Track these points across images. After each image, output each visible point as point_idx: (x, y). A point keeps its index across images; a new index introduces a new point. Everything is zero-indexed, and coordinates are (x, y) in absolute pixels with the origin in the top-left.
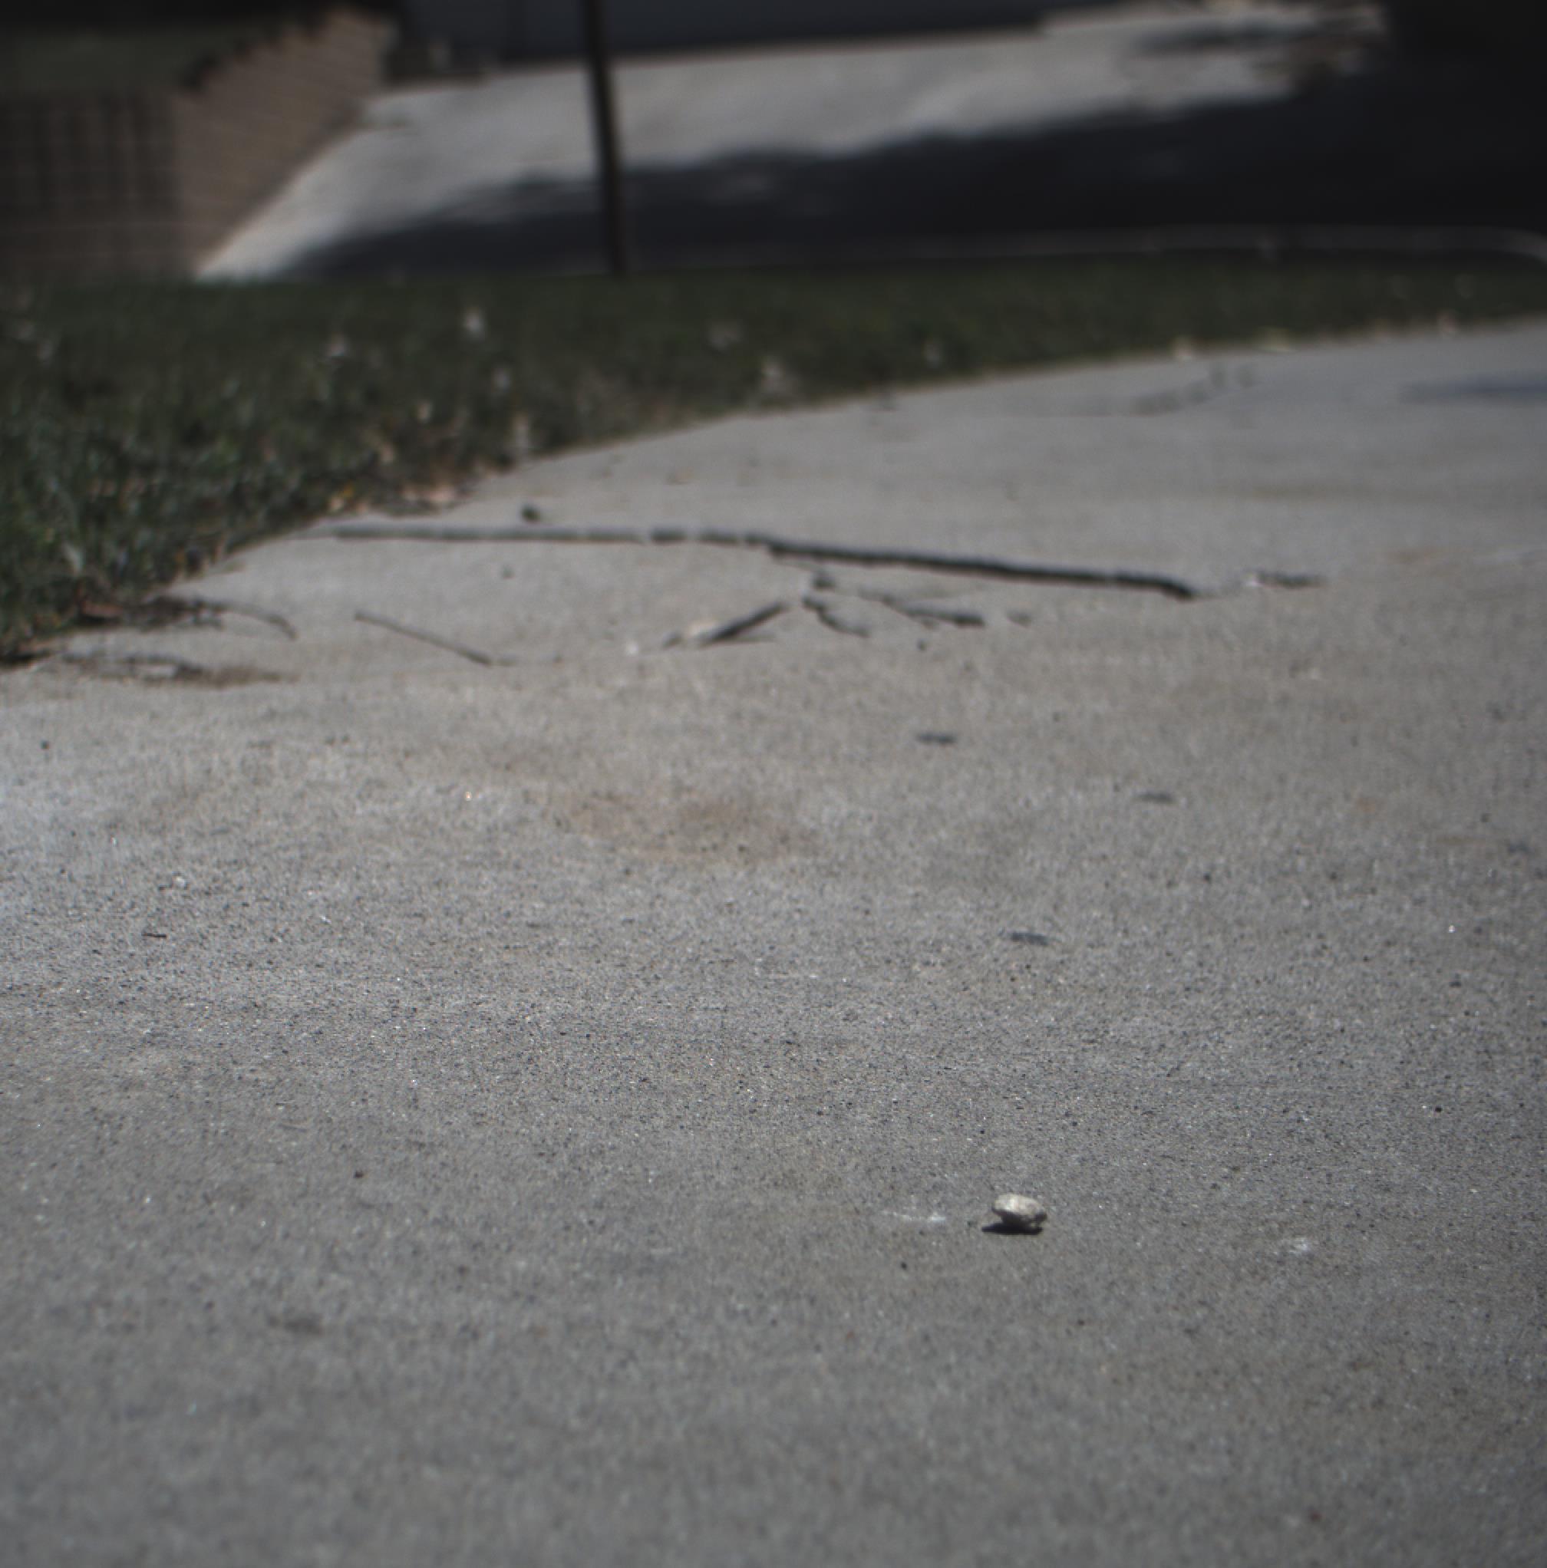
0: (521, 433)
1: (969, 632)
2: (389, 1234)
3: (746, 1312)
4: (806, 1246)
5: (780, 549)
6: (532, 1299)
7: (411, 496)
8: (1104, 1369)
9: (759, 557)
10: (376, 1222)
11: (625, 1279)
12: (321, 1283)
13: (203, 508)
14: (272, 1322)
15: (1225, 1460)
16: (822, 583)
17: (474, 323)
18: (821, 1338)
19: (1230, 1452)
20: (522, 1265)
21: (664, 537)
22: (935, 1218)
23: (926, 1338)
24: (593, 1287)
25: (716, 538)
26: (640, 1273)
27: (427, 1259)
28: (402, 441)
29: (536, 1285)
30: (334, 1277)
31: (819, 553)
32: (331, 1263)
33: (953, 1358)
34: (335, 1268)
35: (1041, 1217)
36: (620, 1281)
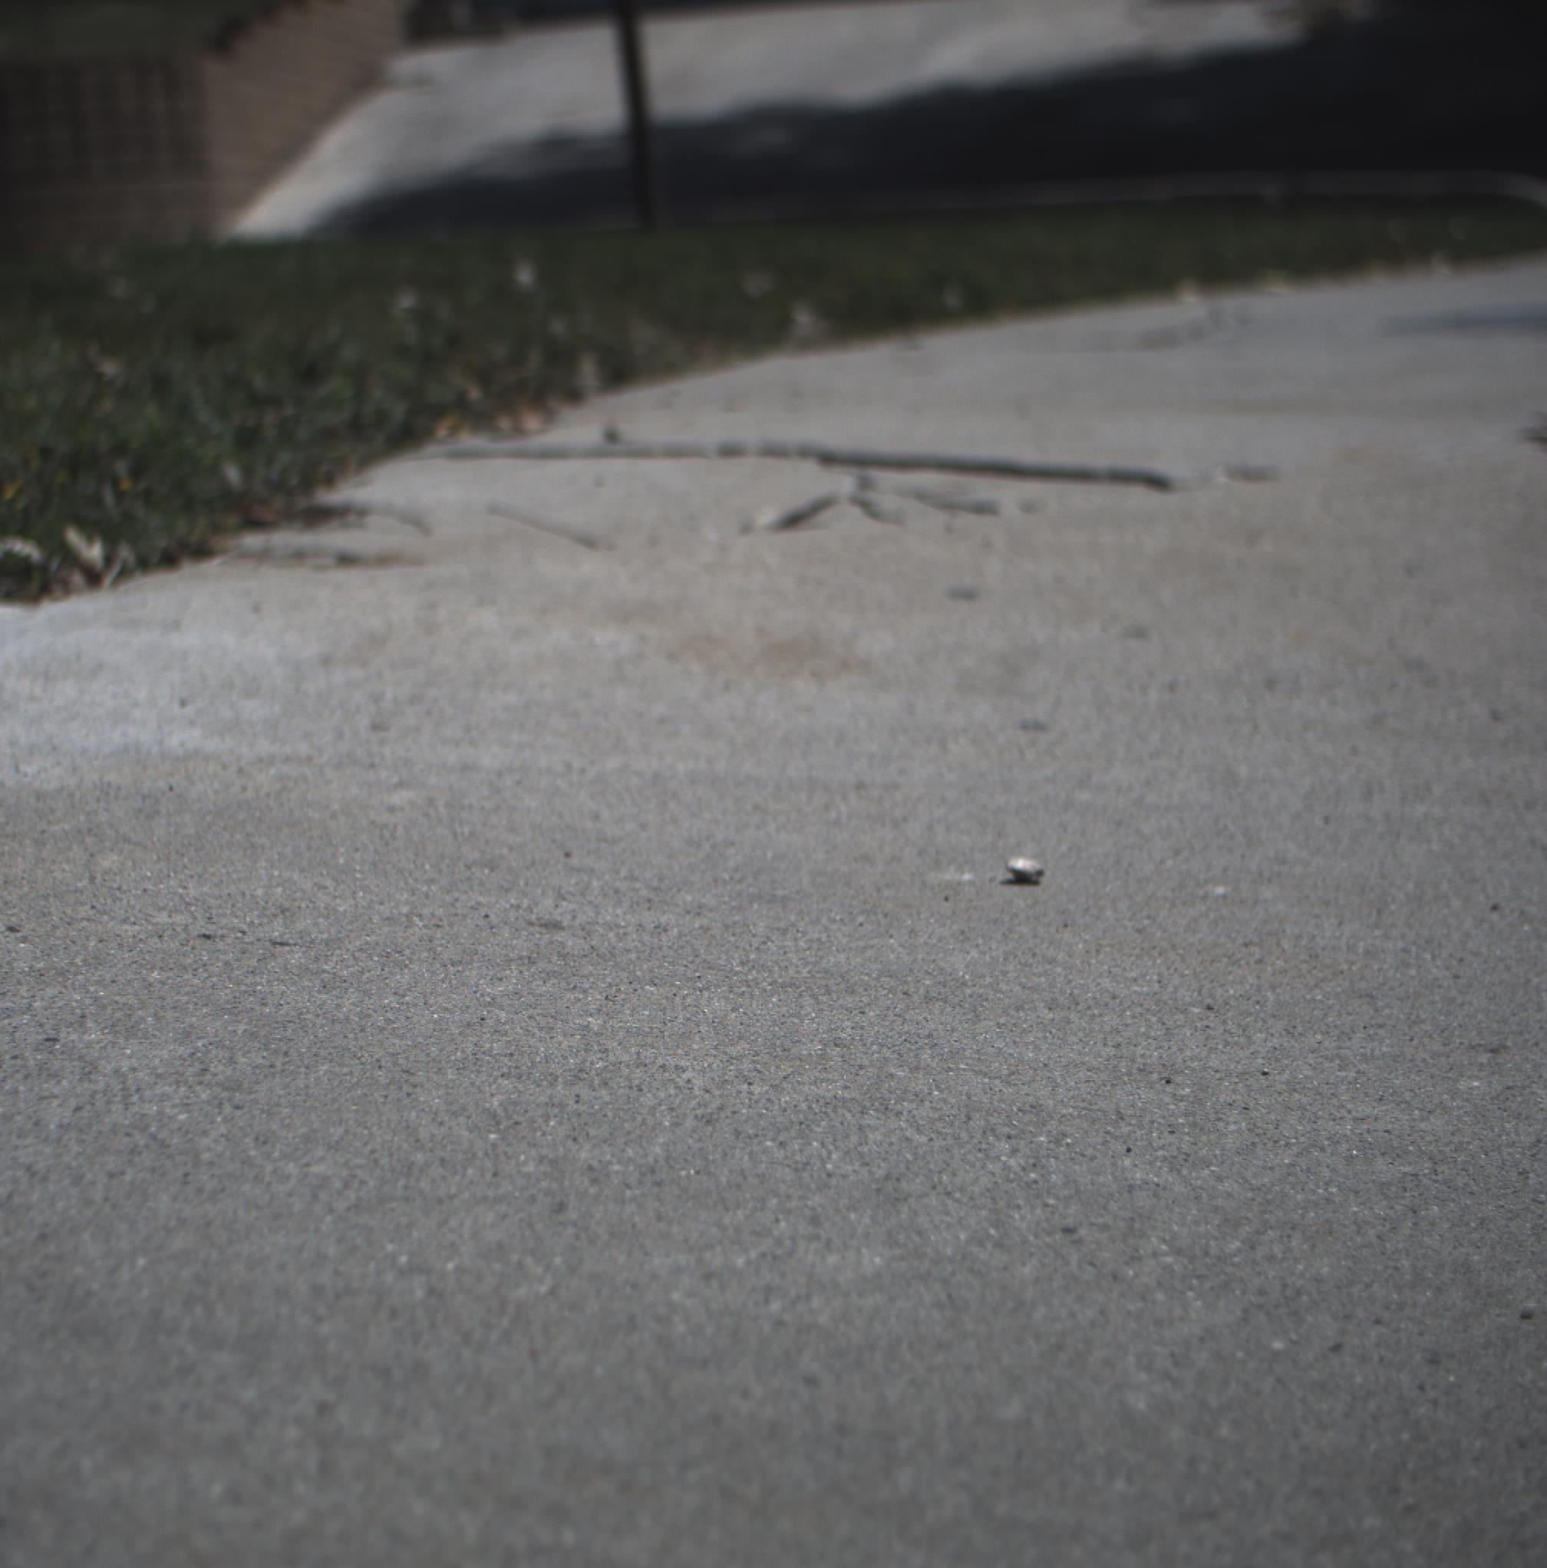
0: (588, 371)
1: (986, 520)
2: (595, 883)
3: (842, 920)
4: (879, 890)
5: (828, 459)
6: (699, 914)
7: (504, 423)
8: (1080, 946)
9: (810, 467)
10: (586, 878)
11: (759, 905)
12: (557, 906)
13: (329, 434)
14: (531, 924)
15: (1157, 986)
16: (865, 484)
17: (525, 276)
18: (893, 932)
19: (1159, 982)
20: (689, 898)
21: (730, 451)
22: (967, 877)
23: (963, 933)
24: (739, 909)
25: (774, 451)
26: (769, 902)
27: (624, 895)
28: (484, 377)
29: (700, 907)
30: (564, 903)
31: (860, 461)
32: (561, 896)
33: (980, 941)
34: (564, 899)
35: (1040, 873)
36: (756, 906)
